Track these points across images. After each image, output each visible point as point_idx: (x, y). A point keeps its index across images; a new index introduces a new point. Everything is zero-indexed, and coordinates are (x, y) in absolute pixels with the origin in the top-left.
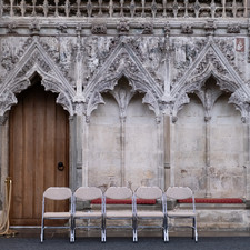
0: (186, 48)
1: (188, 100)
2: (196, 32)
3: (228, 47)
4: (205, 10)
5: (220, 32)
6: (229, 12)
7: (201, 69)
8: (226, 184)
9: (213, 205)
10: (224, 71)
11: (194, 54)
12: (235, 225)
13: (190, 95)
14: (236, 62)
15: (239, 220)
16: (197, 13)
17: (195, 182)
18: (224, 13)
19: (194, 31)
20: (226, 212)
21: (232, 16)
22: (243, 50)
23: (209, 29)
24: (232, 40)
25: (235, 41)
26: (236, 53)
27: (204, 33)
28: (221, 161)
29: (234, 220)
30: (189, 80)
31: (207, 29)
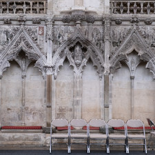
0: (7, 32)
1: (9, 65)
2: (13, 22)
3: (33, 32)
4: (20, 9)
5: (28, 23)
6: (34, 10)
7: (17, 45)
8: (35, 117)
9: (22, 130)
10: (31, 47)
11: (12, 36)
12: (36, 143)
13: (10, 62)
14: (38, 41)
15: (39, 139)
16: (15, 11)
17: (16, 116)
18: (31, 11)
19: (12, 22)
20: (31, 135)
21: (36, 13)
22: (43, 34)
23: (21, 21)
24: (36, 27)
25: (38, 29)
26: (39, 36)
27: (18, 23)
28: (33, 103)
29: (35, 140)
30: (9, 52)
31: (20, 21)
